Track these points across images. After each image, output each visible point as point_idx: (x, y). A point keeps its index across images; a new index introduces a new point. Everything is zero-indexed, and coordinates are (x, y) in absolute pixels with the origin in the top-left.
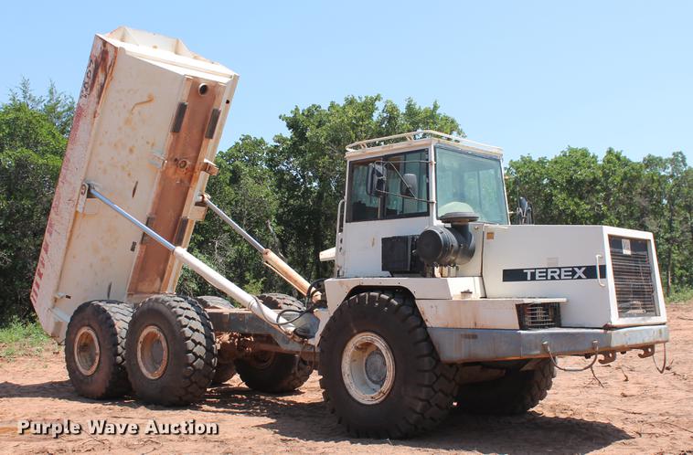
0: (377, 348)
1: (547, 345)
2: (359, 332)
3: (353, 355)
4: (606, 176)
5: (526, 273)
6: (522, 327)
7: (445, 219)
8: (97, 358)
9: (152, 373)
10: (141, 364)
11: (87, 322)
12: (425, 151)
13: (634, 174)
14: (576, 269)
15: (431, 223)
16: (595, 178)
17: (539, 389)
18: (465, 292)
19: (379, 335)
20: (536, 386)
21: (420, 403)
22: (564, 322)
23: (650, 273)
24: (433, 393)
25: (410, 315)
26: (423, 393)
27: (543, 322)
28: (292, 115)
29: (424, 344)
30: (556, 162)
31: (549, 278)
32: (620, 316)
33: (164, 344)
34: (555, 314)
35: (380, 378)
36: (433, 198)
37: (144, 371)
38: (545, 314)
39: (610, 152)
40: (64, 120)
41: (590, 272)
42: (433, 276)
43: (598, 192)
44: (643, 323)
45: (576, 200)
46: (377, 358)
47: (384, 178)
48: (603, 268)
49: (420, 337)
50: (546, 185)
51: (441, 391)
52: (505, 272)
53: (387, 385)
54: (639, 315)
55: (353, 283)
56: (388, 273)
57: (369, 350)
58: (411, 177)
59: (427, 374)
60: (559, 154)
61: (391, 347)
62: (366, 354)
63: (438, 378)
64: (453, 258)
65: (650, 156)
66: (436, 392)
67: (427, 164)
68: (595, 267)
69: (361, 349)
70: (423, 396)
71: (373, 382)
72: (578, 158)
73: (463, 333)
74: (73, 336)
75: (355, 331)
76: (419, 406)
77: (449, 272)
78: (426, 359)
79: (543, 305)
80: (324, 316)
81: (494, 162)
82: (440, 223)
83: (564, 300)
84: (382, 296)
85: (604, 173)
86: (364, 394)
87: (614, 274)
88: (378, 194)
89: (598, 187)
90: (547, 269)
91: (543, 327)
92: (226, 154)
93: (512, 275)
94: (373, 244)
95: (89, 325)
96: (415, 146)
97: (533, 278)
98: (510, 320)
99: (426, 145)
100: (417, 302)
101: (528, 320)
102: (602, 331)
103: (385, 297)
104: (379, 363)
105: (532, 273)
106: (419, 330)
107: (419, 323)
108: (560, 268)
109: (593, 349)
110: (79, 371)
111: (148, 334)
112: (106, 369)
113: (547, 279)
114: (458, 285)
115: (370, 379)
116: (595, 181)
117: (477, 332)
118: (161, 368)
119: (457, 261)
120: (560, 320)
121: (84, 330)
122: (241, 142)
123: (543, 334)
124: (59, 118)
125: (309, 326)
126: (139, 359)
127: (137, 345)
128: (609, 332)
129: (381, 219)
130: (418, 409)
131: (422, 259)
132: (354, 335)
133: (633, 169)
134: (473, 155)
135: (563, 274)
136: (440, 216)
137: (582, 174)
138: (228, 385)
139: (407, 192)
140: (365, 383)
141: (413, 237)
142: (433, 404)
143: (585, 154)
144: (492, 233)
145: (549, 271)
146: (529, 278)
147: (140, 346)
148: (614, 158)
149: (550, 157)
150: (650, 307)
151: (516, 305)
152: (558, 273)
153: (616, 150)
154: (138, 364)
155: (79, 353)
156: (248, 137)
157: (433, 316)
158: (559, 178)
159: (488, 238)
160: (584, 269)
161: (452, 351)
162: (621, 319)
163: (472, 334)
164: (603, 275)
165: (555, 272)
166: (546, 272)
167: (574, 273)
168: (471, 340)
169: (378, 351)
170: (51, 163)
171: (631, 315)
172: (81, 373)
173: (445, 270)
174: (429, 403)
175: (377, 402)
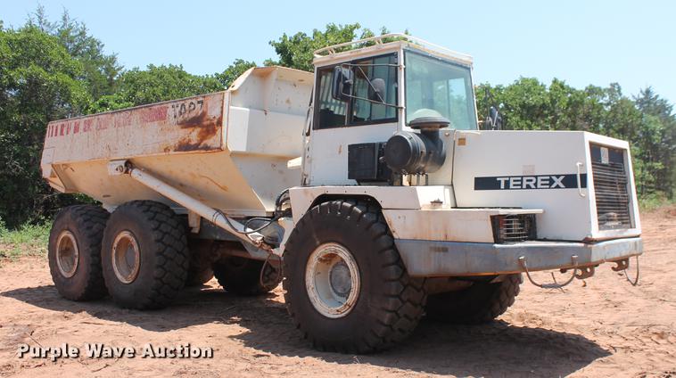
0: (342, 260)
1: (523, 260)
2: (321, 244)
3: (316, 268)
4: (553, 102)
5: (500, 181)
6: (497, 240)
7: (414, 125)
8: (76, 261)
9: (126, 279)
10: (116, 269)
11: (66, 226)
12: (394, 55)
13: (578, 99)
14: (554, 178)
15: (399, 129)
16: (544, 104)
17: (507, 295)
18: (435, 202)
19: (342, 245)
20: (504, 293)
21: (388, 315)
22: (539, 235)
23: (626, 184)
24: (400, 304)
25: (373, 222)
26: (391, 303)
27: (519, 235)
28: (280, 42)
29: (389, 252)
30: (511, 89)
31: (524, 186)
32: (600, 229)
33: (136, 248)
34: (531, 226)
35: (345, 290)
36: (402, 104)
37: (119, 276)
38: (520, 226)
39: (555, 81)
40: (76, 44)
41: (570, 181)
42: (401, 185)
43: (547, 116)
44: (620, 236)
45: (529, 122)
46: (342, 270)
47: (351, 81)
48: (584, 177)
49: (385, 245)
50: (502, 109)
51: (409, 300)
52: (477, 180)
53: (353, 297)
54: (616, 227)
55: (318, 191)
56: (354, 181)
57: (334, 263)
58: (380, 83)
59: (393, 283)
60: (512, 83)
61: (355, 257)
62: (331, 267)
63: (405, 287)
64: (423, 166)
65: (591, 86)
66: (403, 302)
67: (396, 68)
68: (576, 175)
69: (324, 261)
70: (390, 307)
71: (339, 294)
72: (529, 86)
73: (432, 245)
74: (55, 241)
75: (318, 242)
76: (386, 318)
77: (418, 180)
78: (392, 268)
79: (519, 216)
80: (288, 226)
81: (464, 70)
82: (409, 129)
83: (540, 211)
84: (344, 204)
85: (552, 99)
86: (329, 307)
87: (595, 185)
88: (344, 99)
89: (546, 112)
90: (522, 177)
91: (519, 240)
92: (221, 76)
93: (483, 183)
94: (340, 152)
95: (68, 229)
96: (384, 50)
97: (507, 186)
98: (484, 233)
99: (395, 48)
100: (384, 212)
101: (503, 233)
102: (582, 245)
103: (348, 205)
104: (344, 275)
105: (506, 181)
106: (384, 237)
107: (383, 230)
108: (536, 177)
109: (573, 264)
110: (61, 274)
111: (122, 239)
112: (84, 269)
113: (522, 188)
114: (427, 194)
115: (335, 292)
116: (544, 106)
117: (447, 245)
118: (134, 272)
119: (427, 168)
120: (536, 233)
121: (65, 234)
122: (234, 66)
123: (520, 248)
124: (71, 42)
125: (276, 234)
126: (114, 265)
127: (112, 251)
128: (589, 246)
129: (348, 126)
130: (386, 321)
131: (389, 166)
132: (316, 247)
133: (578, 96)
134: (443, 61)
135: (539, 182)
136: (408, 122)
137: (532, 100)
138: (209, 286)
139: (375, 97)
140: (330, 296)
141: (381, 144)
142: (401, 315)
143: (535, 83)
144: (464, 139)
145: (525, 179)
146: (502, 186)
147: (114, 251)
148: (559, 86)
149: (506, 85)
150: (626, 219)
151: (491, 217)
152: (534, 182)
153: (560, 80)
154: (112, 269)
155: (61, 257)
156: (241, 61)
157: (401, 226)
158: (513, 103)
159: (459, 144)
160: (562, 178)
161: (420, 265)
162: (601, 232)
163: (443, 247)
164: (584, 185)
165: (531, 180)
166: (522, 181)
167: (552, 182)
168: (442, 253)
169: (343, 262)
170: (60, 80)
171: (609, 228)
172: (62, 276)
173: (414, 178)
174: (397, 314)
175: (343, 315)
